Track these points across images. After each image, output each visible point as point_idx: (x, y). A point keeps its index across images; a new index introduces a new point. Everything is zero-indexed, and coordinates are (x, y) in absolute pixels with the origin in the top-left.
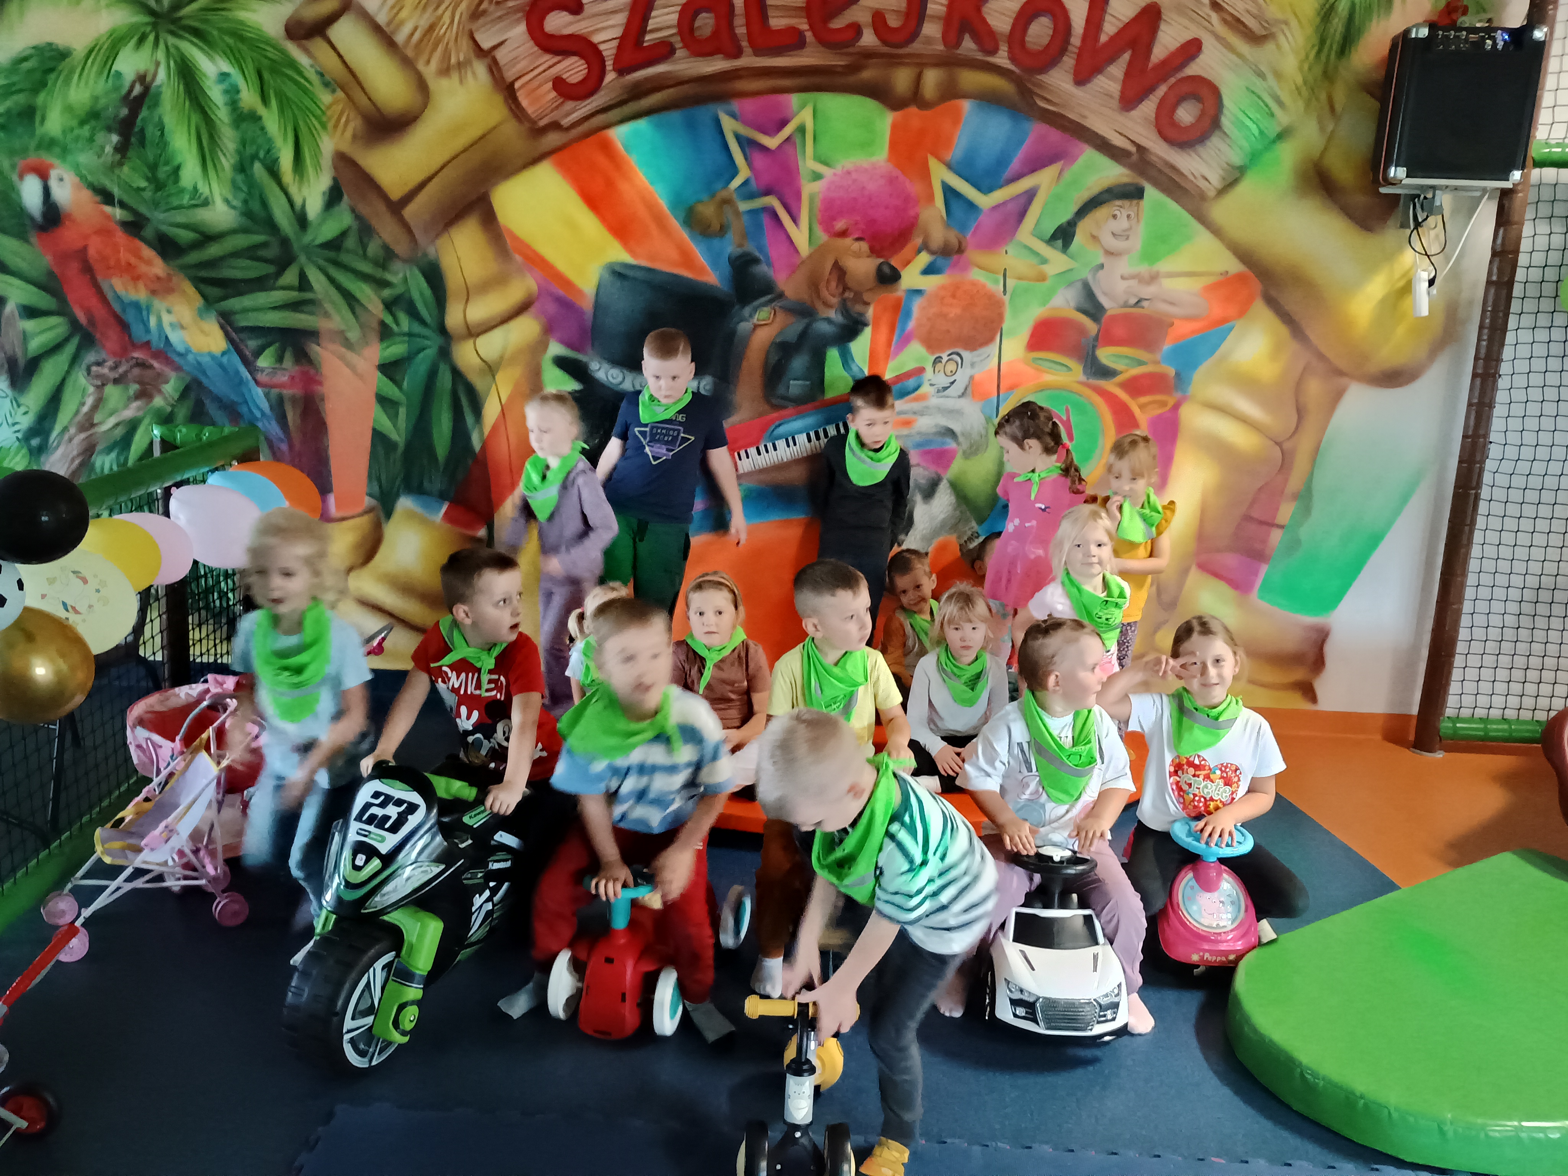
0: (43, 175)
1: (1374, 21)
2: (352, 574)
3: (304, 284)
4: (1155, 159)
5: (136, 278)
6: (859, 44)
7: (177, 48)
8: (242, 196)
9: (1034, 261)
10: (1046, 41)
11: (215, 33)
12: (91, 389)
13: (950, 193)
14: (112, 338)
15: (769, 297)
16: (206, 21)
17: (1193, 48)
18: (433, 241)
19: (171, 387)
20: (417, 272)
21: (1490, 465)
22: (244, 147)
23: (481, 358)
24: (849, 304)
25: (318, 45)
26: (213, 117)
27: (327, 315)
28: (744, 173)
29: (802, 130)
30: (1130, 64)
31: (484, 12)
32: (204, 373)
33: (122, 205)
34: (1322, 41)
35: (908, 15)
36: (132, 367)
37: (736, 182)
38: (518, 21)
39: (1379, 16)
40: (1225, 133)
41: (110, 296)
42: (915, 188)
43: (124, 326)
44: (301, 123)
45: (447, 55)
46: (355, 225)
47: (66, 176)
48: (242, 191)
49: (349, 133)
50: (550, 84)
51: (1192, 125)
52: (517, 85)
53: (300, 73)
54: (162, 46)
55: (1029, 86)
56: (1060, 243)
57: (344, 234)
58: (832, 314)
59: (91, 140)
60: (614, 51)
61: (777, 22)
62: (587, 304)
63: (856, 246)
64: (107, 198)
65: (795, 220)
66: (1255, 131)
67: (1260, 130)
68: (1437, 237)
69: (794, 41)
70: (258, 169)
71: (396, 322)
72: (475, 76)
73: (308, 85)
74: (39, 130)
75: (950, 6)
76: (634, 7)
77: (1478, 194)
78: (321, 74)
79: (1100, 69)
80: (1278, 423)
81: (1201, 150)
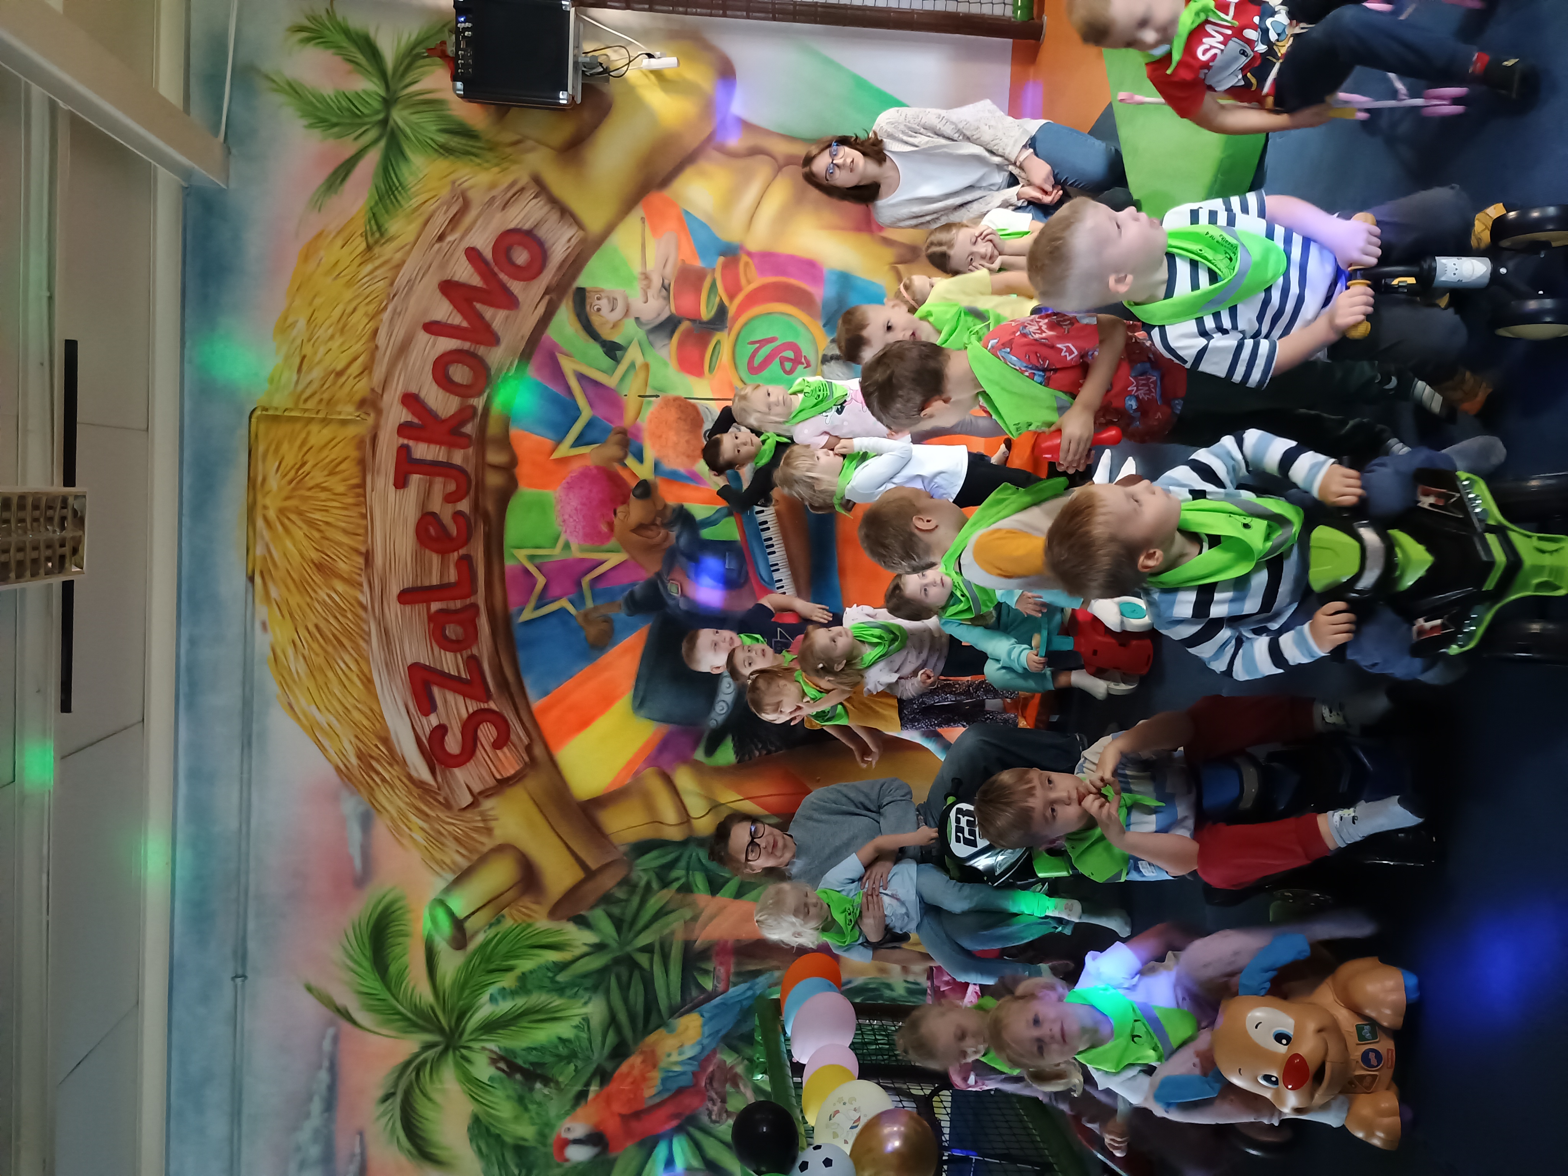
0: (566, 1143)
1: (451, 113)
3: (648, 949)
4: (555, 280)
5: (644, 1079)
6: (468, 513)
7: (472, 1033)
8: (581, 992)
9: (632, 373)
10: (467, 369)
11: (461, 1003)
13: (579, 442)
14: (690, 1101)
16: (452, 1010)
17: (473, 254)
18: (614, 846)
19: (729, 1059)
20: (639, 861)
22: (545, 987)
23: (707, 813)
24: (665, 521)
25: (470, 926)
26: (521, 1011)
27: (672, 933)
28: (564, 603)
29: (531, 558)
30: (484, 302)
31: (446, 799)
32: (718, 1032)
33: (588, 1084)
34: (468, 153)
35: (446, 476)
36: (713, 1088)
38: (452, 774)
39: (449, 110)
40: (535, 226)
41: (657, 1100)
42: (575, 469)
43: (680, 1091)
44: (527, 943)
45: (476, 830)
46: (603, 907)
48: (577, 991)
49: (535, 907)
50: (498, 751)
51: (530, 252)
52: (498, 777)
53: (490, 941)
54: (471, 1044)
55: (498, 380)
56: (618, 353)
57: (610, 916)
59: (539, 1104)
60: (473, 702)
61: (452, 576)
62: (665, 728)
63: (620, 515)
64: (582, 1096)
66: (535, 201)
67: (534, 198)
68: (615, 51)
69: (466, 563)
70: (561, 978)
71: (677, 879)
72: (492, 809)
73: (499, 936)
74: (531, 1143)
75: (440, 443)
76: (442, 686)
77: (582, 25)
78: (491, 925)
79: (488, 327)
80: (763, 170)
81: (548, 244)
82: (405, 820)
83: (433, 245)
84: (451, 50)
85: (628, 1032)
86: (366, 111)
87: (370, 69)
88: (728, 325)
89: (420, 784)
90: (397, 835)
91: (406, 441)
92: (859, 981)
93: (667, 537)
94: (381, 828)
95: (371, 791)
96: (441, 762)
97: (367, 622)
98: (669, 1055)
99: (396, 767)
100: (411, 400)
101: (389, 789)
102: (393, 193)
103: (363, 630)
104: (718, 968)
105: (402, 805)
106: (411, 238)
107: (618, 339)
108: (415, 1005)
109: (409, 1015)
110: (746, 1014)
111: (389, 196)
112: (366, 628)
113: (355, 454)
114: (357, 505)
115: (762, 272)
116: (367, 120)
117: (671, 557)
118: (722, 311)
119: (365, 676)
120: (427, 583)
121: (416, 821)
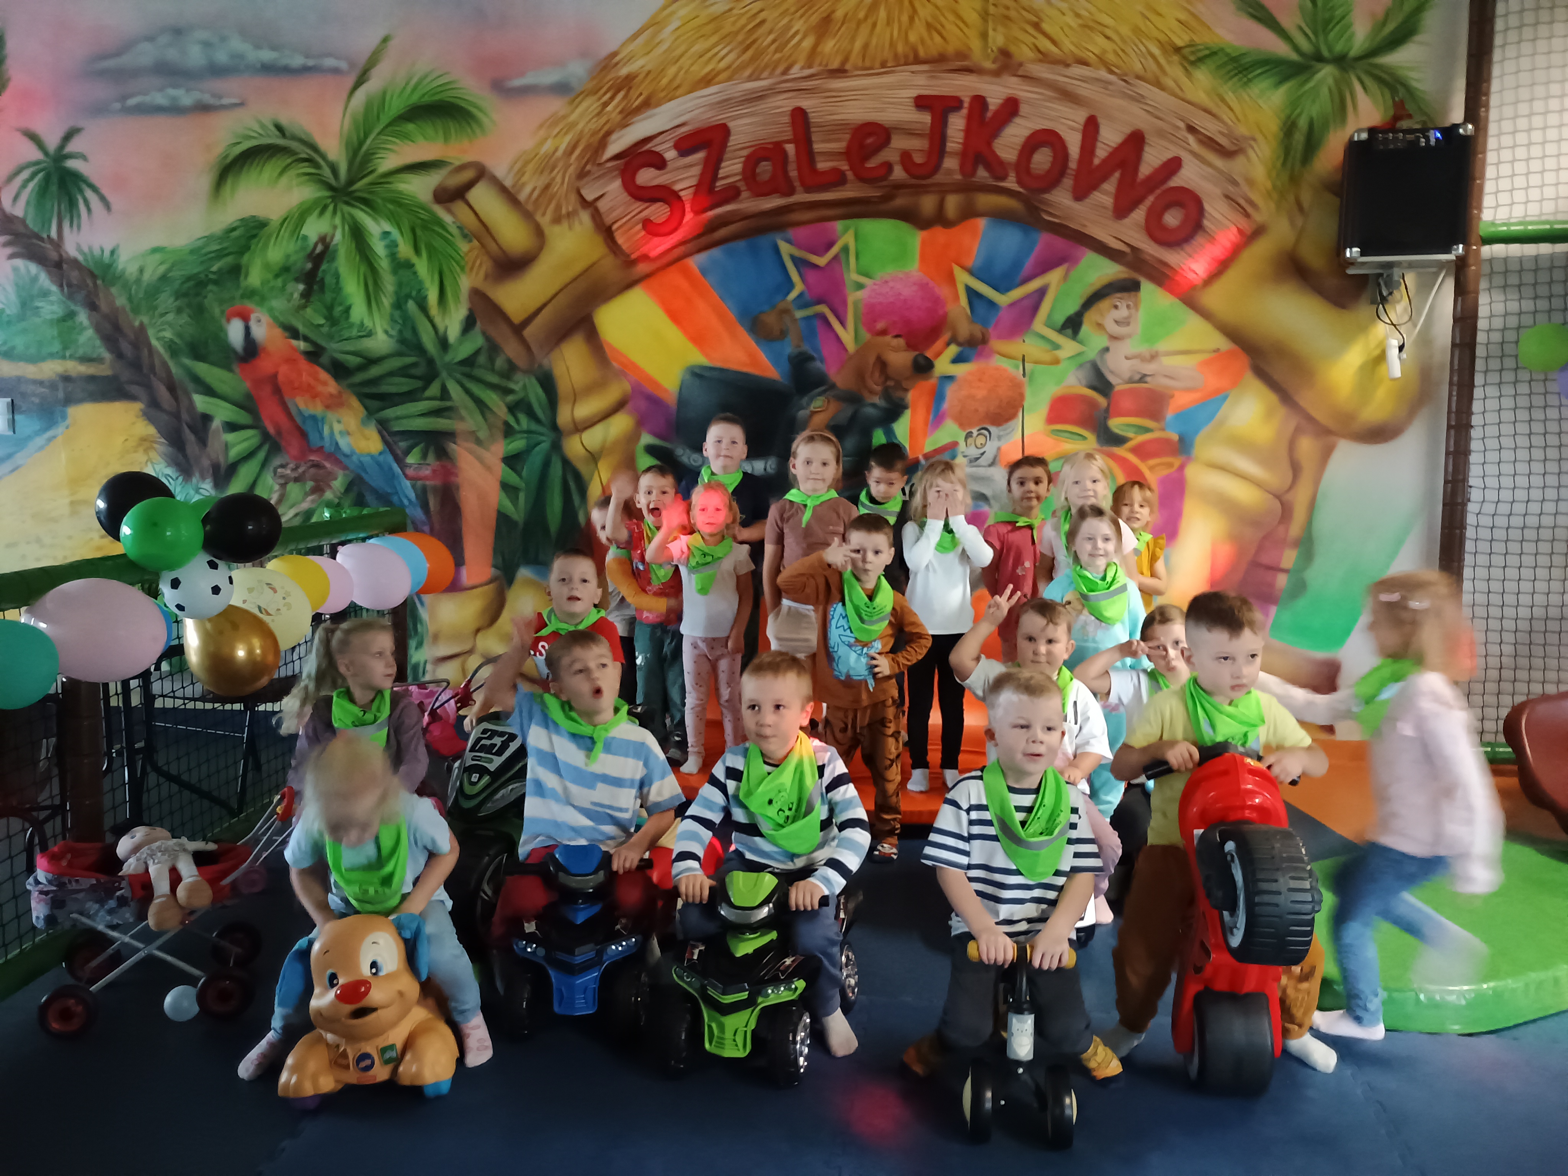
1: (1332, 133)
2: (480, 635)
3: (445, 394)
4: (1148, 258)
5: (315, 396)
6: (891, 178)
7: (350, 215)
8: (398, 327)
9: (1048, 347)
10: (1047, 166)
11: (379, 201)
12: (277, 487)
13: (972, 293)
15: (823, 388)
16: (373, 193)
17: (1173, 165)
18: (548, 354)
19: (338, 483)
20: (534, 381)
21: (1472, 507)
22: (400, 288)
23: (586, 450)
25: (459, 207)
26: (376, 265)
27: (462, 419)
28: (799, 287)
29: (846, 249)
30: (1121, 181)
31: (589, 172)
32: (365, 471)
33: (306, 339)
34: (1286, 153)
35: (930, 152)
37: (793, 295)
38: (615, 177)
39: (1336, 129)
40: (1208, 233)
42: (943, 291)
44: (444, 267)
45: (558, 207)
46: (485, 345)
48: (398, 323)
49: (482, 274)
50: (640, 226)
51: (1179, 228)
52: (615, 227)
53: (444, 228)
54: (339, 214)
55: (1036, 204)
57: (477, 352)
58: (877, 400)
59: (283, 288)
60: (691, 197)
61: (822, 165)
62: (672, 401)
64: (294, 333)
65: (843, 323)
66: (1235, 230)
67: (1240, 230)
68: (1405, 309)
69: (837, 179)
70: (411, 305)
71: (518, 421)
72: (581, 223)
73: (450, 238)
74: (243, 284)
75: (966, 144)
76: (706, 161)
77: (1434, 270)
78: (460, 228)
79: (1095, 187)
80: (1276, 478)
81: (1187, 247)
82: (565, 130)
83: (1182, 120)
84: (1404, 124)
85: (359, 378)
86: (1332, 35)
87: (1379, 39)
88: (1105, 448)
89: (603, 144)
90: (548, 123)
91: (966, 105)
92: (423, 613)
93: (872, 392)
94: (556, 105)
95: (594, 92)
96: (627, 165)
97: (771, 74)
98: (339, 422)
99: (620, 117)
100: (1011, 107)
101: (597, 111)
102: (1240, 72)
103: (761, 72)
104: (430, 468)
105: (580, 126)
106: (1189, 96)
107: (1086, 329)
108: (375, 153)
109: (365, 148)
110: (384, 498)
111: (1235, 68)
112: (764, 75)
113: (950, 49)
114: (896, 56)
115: (1164, 482)
116: (1321, 38)
117: (853, 399)
119: (713, 78)
120: (814, 138)
121: (565, 142)
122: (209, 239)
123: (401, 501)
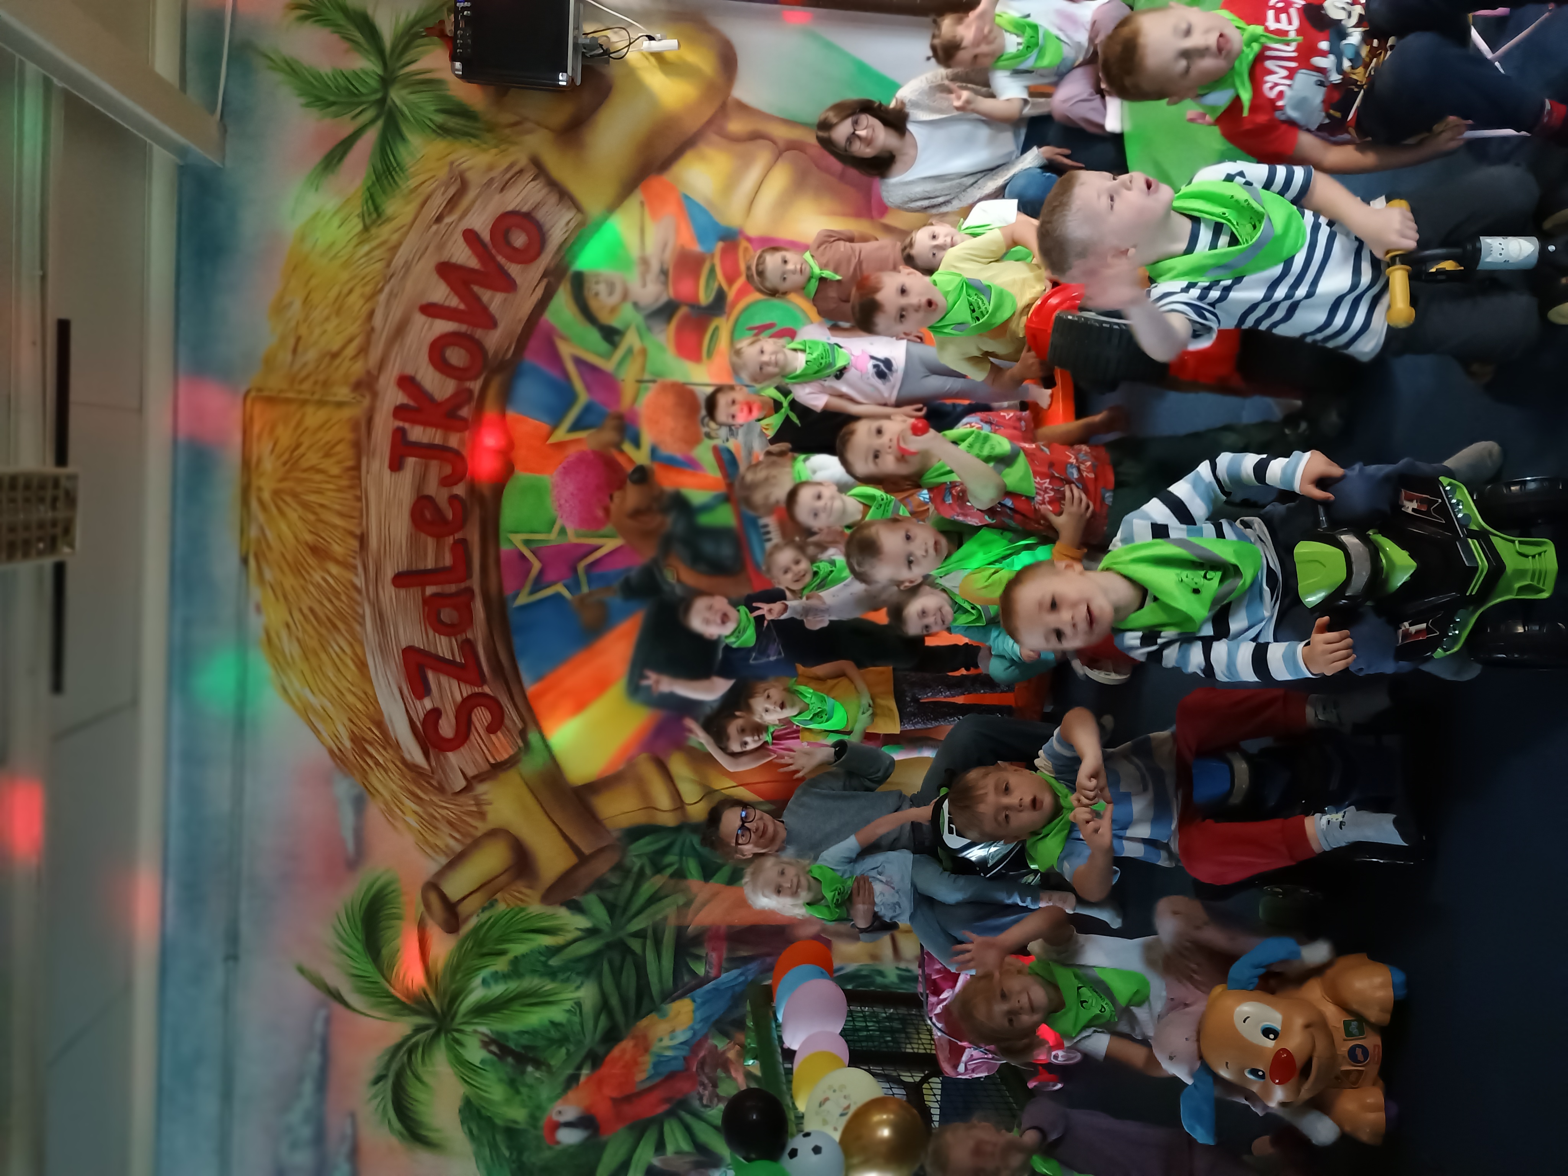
0: (557, 1126)
1: (449, 93)
3: (640, 935)
4: (553, 263)
5: (636, 1063)
6: (464, 497)
7: (465, 1015)
8: (574, 976)
9: (630, 359)
10: (463, 352)
11: (453, 986)
13: (576, 427)
15: (656, 570)
16: (445, 992)
17: (471, 236)
18: (608, 832)
19: (721, 1044)
20: (633, 847)
22: (538, 971)
23: (700, 800)
25: (464, 908)
26: (513, 994)
27: (665, 918)
28: (559, 588)
29: (527, 542)
30: (481, 285)
31: (439, 783)
33: (579, 1068)
34: (466, 134)
35: (442, 459)
37: (566, 594)
38: (445, 758)
39: (448, 90)
40: (533, 209)
42: (571, 453)
43: (672, 1076)
44: (520, 927)
45: (470, 814)
46: (596, 892)
47: (559, 1108)
48: (570, 975)
49: (528, 891)
50: (492, 736)
51: (528, 235)
52: (492, 761)
53: (482, 925)
54: (462, 1027)
55: (497, 363)
57: (603, 901)
58: (670, 520)
59: (531, 1087)
60: (468, 687)
61: (448, 561)
62: (660, 714)
64: (573, 1079)
65: (597, 548)
66: (533, 184)
67: (532, 180)
68: (616, 33)
69: (461, 548)
70: (554, 962)
71: (670, 865)
72: (485, 793)
73: (492, 920)
74: (523, 1126)
75: (436, 425)
76: (436, 670)
77: (582, 6)
78: (484, 910)
79: (485, 309)
80: (763, 156)
81: (547, 227)
82: (398, 803)
83: (430, 227)
84: (449, 28)
86: (363, 90)
87: (368, 48)
89: (413, 768)
90: (390, 819)
91: (401, 424)
92: (851, 968)
94: (374, 811)
95: (364, 774)
96: (435, 746)
97: (360, 605)
98: (661, 1040)
99: (390, 751)
100: (407, 382)
101: (383, 772)
102: (390, 174)
103: (357, 613)
104: (711, 953)
105: (396, 789)
106: (408, 219)
108: (407, 989)
109: (403, 999)
110: (737, 1000)
111: (387, 177)
112: (361, 611)
113: (349, 436)
114: (351, 487)
116: (364, 99)
117: (667, 543)
118: (720, 297)
119: (359, 659)
120: (422, 567)
121: (410, 804)
122: (478, 1156)
123: (740, 983)
